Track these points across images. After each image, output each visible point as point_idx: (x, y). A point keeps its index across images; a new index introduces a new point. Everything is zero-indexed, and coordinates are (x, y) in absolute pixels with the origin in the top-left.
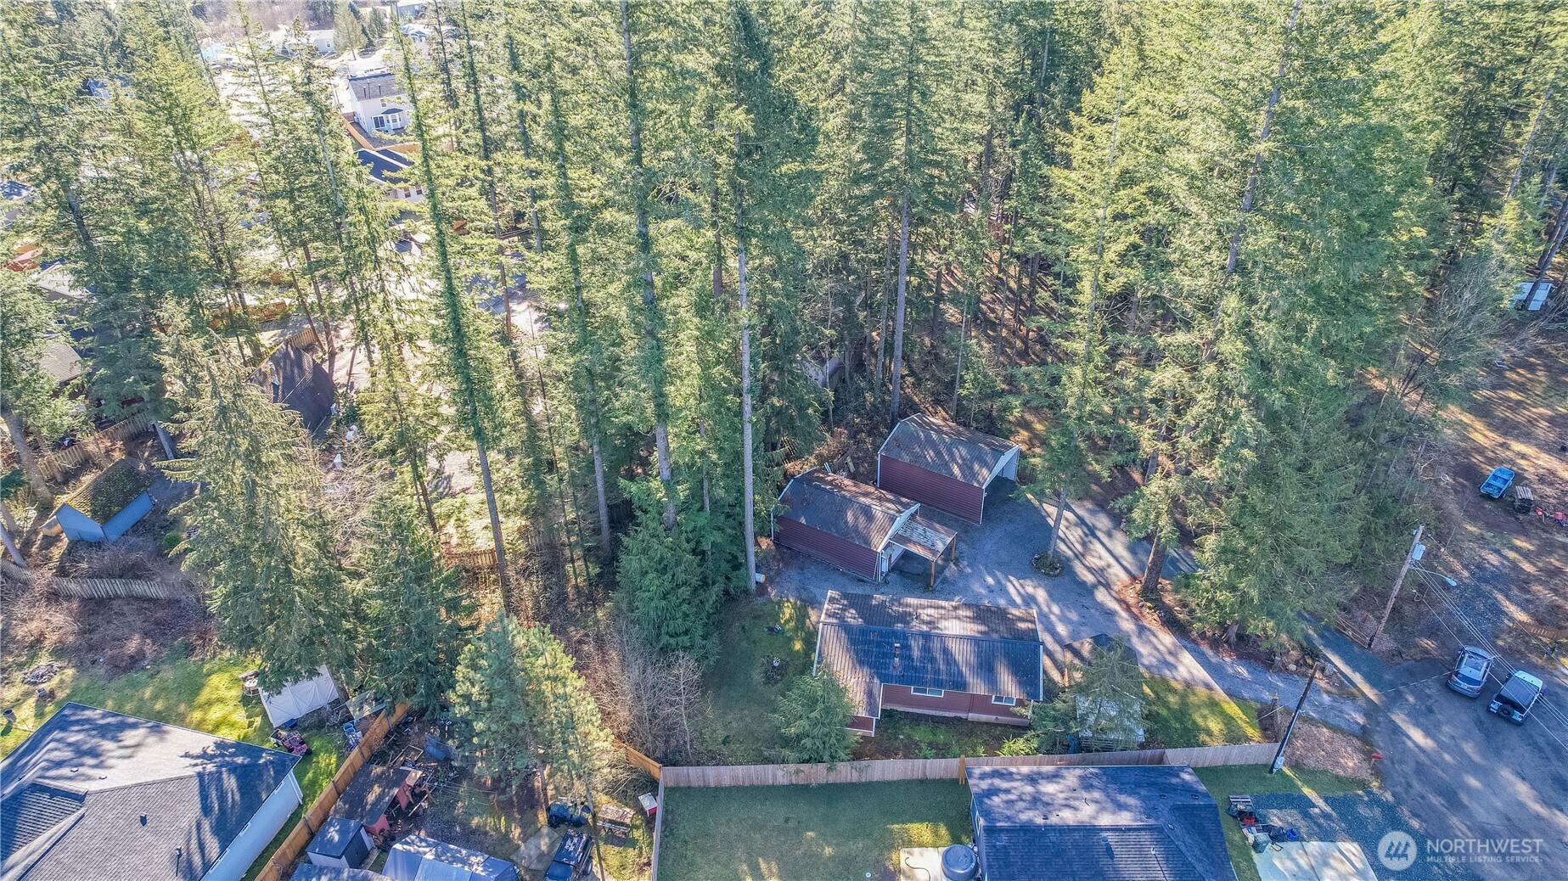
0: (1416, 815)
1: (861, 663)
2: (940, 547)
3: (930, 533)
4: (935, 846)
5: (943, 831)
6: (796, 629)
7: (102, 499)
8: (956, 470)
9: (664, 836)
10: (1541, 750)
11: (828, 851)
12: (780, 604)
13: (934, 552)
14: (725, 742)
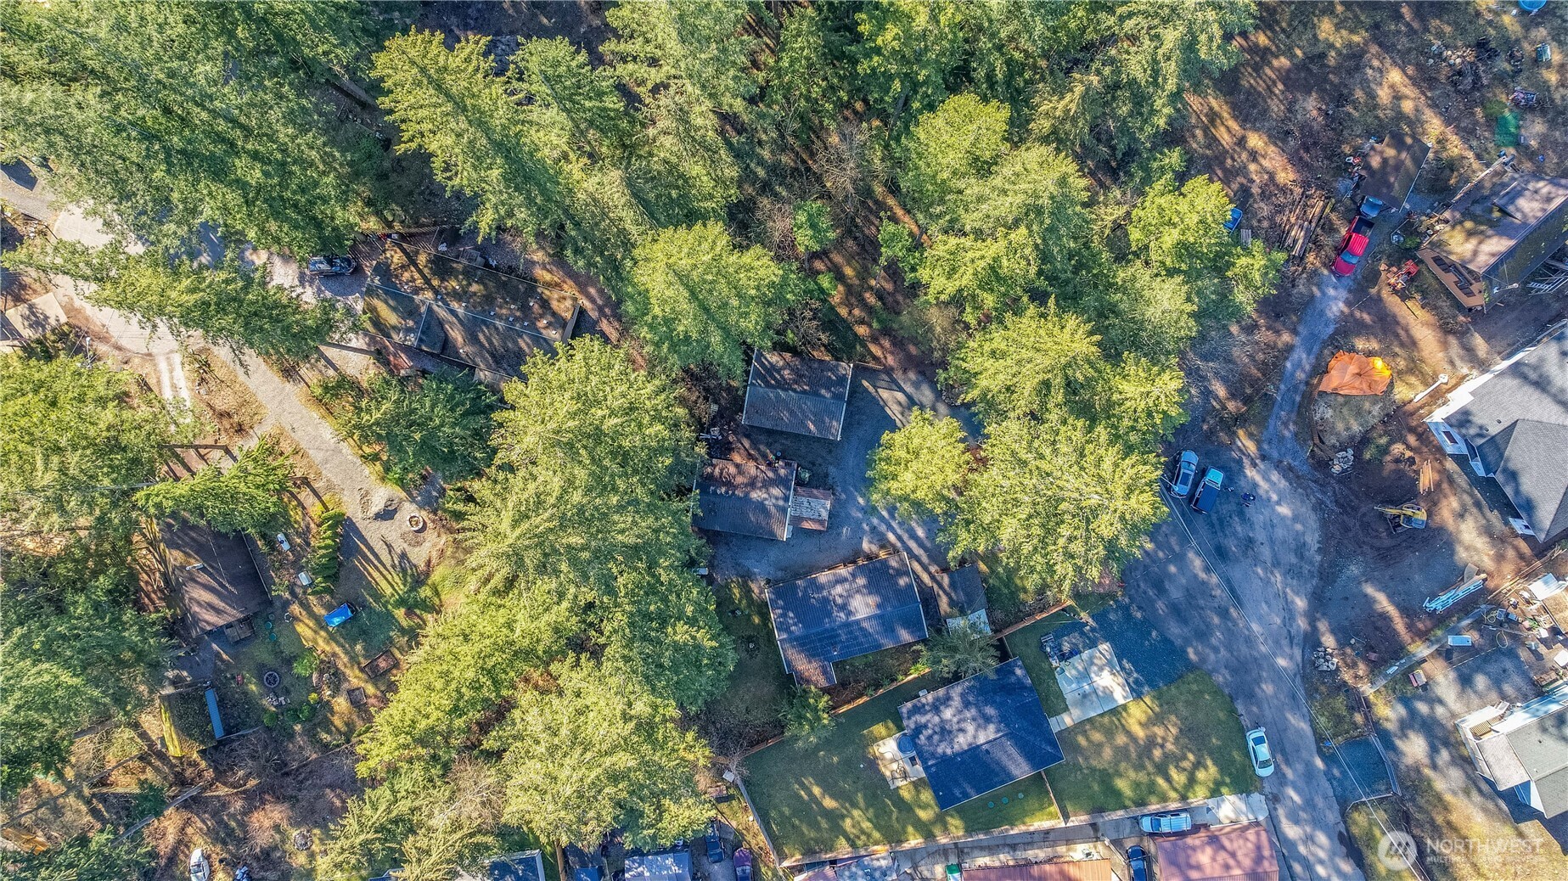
0: (1140, 608)
1: (813, 656)
2: (825, 515)
3: (814, 502)
4: (889, 736)
5: (891, 725)
6: (749, 606)
7: (196, 732)
8: (812, 427)
9: (747, 787)
10: (1213, 526)
11: (835, 759)
12: (727, 586)
13: (821, 522)
14: (747, 711)
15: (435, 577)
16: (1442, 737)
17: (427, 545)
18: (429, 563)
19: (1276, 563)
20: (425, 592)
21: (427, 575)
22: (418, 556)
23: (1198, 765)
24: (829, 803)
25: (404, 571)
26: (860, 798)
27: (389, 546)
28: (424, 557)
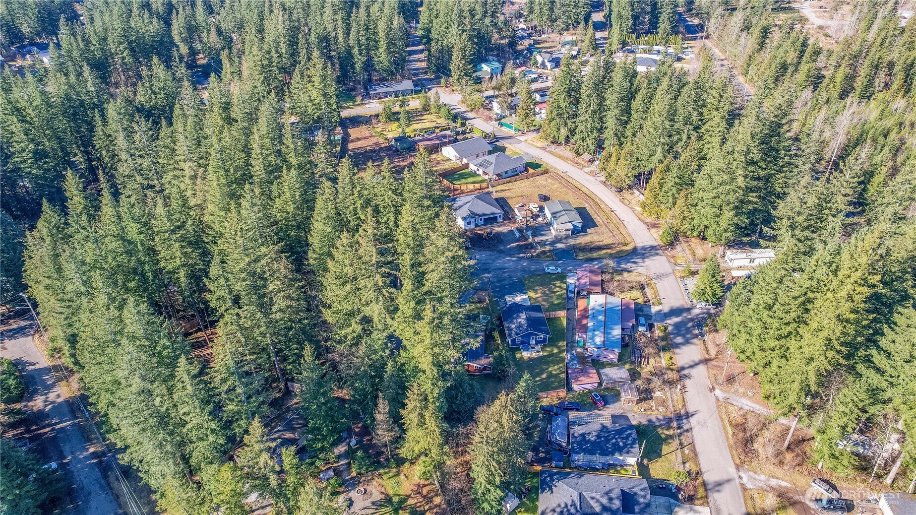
4: (522, 353)
5: (517, 352)
15: (391, 493)
16: (558, 240)
17: (374, 491)
18: (382, 493)
19: (494, 260)
20: (396, 499)
21: (387, 495)
22: (377, 496)
23: (554, 285)
24: (544, 376)
25: (381, 505)
26: (544, 367)
27: (366, 508)
28: (378, 494)
